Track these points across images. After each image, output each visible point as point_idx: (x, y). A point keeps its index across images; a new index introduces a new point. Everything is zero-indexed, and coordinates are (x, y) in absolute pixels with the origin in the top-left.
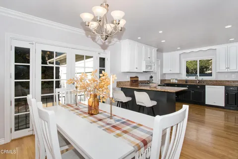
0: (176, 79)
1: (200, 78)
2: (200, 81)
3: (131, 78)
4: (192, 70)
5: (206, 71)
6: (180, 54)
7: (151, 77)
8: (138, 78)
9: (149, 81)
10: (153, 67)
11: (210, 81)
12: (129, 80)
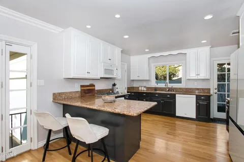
0: (145, 87)
1: (170, 85)
2: (170, 89)
3: (82, 86)
4: (161, 76)
5: (173, 77)
6: (149, 58)
7: (114, 85)
8: (94, 86)
9: (110, 90)
10: (115, 71)
11: (180, 89)
12: (79, 89)
